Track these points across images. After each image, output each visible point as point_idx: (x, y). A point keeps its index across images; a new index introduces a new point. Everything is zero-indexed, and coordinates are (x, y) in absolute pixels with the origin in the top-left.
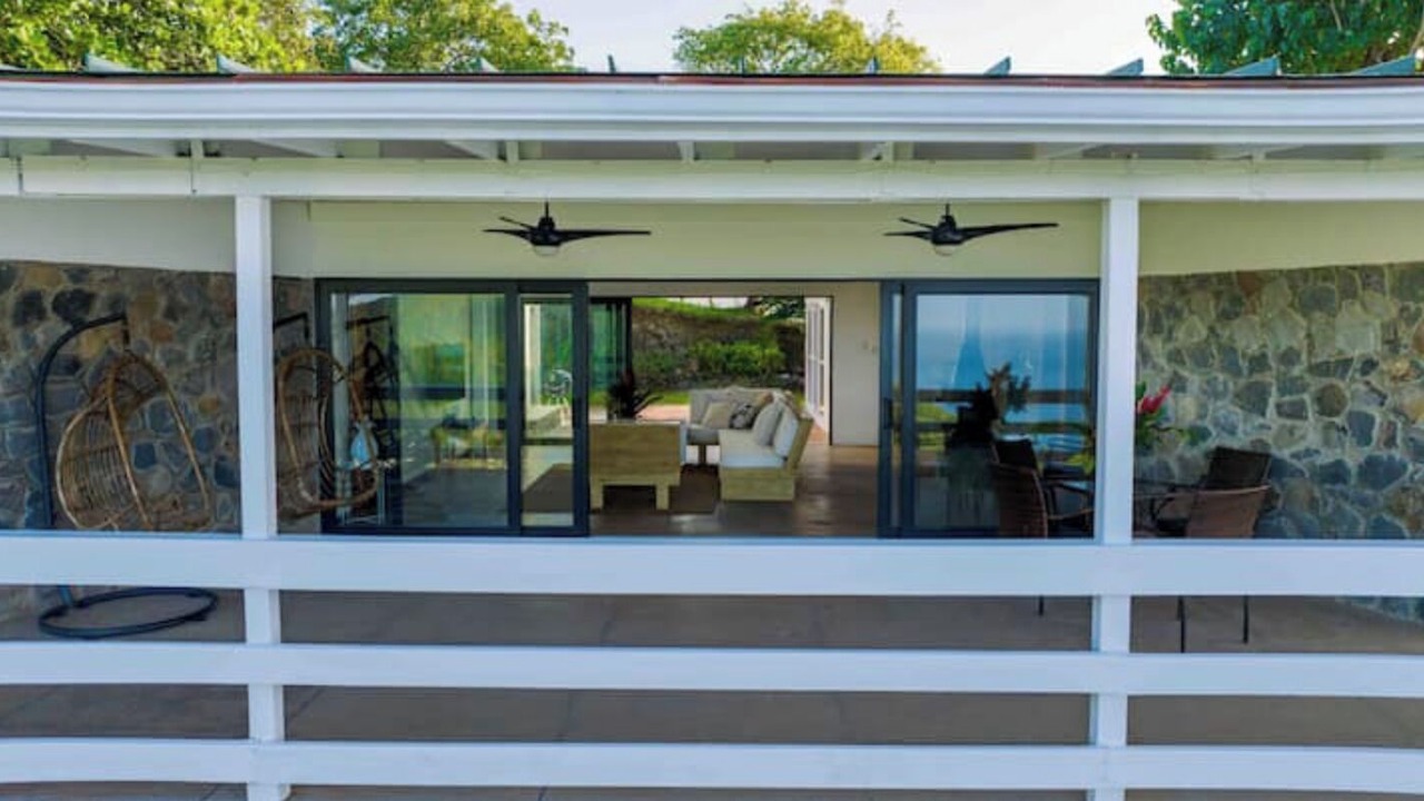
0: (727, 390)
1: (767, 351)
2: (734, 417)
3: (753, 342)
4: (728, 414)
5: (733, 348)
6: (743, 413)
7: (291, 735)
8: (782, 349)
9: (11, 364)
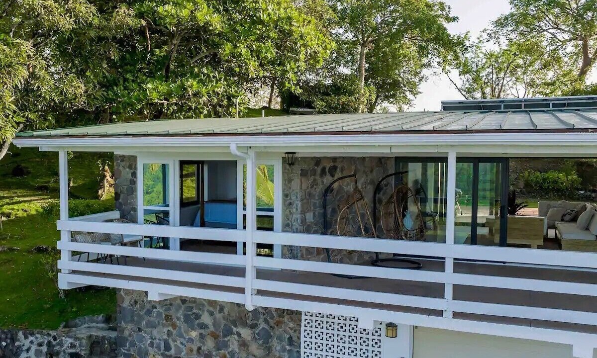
0: (559, 202)
1: (570, 177)
2: (564, 215)
3: (560, 171)
4: (561, 216)
5: (547, 175)
6: (569, 214)
7: (454, 298)
8: (579, 176)
9: (318, 190)
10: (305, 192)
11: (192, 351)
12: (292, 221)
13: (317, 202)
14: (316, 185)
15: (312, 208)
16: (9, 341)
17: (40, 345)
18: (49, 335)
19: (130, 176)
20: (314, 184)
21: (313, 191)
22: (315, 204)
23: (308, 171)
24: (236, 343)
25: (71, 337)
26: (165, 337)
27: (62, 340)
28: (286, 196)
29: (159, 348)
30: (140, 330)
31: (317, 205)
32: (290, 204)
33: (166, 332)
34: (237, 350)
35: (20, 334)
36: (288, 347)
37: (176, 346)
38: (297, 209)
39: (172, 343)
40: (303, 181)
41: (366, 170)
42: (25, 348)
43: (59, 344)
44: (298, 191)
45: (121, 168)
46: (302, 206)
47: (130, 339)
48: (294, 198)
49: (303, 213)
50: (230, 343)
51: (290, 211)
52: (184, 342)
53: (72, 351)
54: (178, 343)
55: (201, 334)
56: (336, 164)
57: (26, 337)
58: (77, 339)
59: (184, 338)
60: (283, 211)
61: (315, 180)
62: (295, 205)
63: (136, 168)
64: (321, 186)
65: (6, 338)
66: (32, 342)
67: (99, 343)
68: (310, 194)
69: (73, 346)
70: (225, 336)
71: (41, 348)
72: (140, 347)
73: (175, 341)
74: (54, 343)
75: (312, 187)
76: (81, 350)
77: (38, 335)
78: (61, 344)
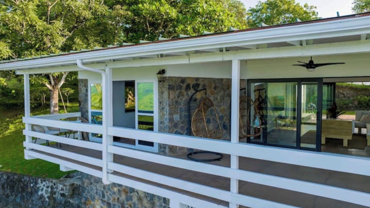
7: (240, 192)
9: (184, 99)
10: (173, 101)
11: (115, 199)
12: (164, 120)
13: (183, 107)
14: (182, 96)
15: (179, 111)
16: (34, 184)
17: (48, 187)
18: (52, 182)
19: (85, 92)
20: (180, 95)
21: (179, 100)
22: (181, 109)
23: (174, 86)
24: (136, 198)
25: (62, 184)
26: (102, 189)
27: (58, 185)
28: (160, 103)
29: (100, 196)
30: (91, 184)
31: (184, 109)
32: (163, 108)
33: (103, 186)
34: (137, 202)
35: (39, 181)
36: (163, 204)
37: (107, 195)
38: (166, 112)
39: (106, 194)
40: (170, 93)
41: (224, 87)
42: (41, 188)
43: (56, 188)
44: (167, 100)
45: (81, 87)
46: (170, 109)
47: (87, 188)
48: (165, 104)
49: (171, 114)
50: (133, 198)
51: (163, 113)
52: (111, 194)
53: (62, 192)
54: (109, 194)
55: (119, 190)
56: (198, 82)
57: (42, 183)
58: (64, 185)
59: (111, 191)
60: (159, 113)
61: (180, 93)
62: (165, 110)
63: (87, 87)
64: (186, 97)
65: (33, 182)
66: (44, 185)
67: (77, 188)
68: (177, 102)
69: (62, 189)
70: (131, 193)
71: (48, 189)
72: (91, 194)
73: (107, 192)
74: (54, 187)
75: (179, 97)
76: (66, 192)
77: (47, 182)
78: (57, 188)
